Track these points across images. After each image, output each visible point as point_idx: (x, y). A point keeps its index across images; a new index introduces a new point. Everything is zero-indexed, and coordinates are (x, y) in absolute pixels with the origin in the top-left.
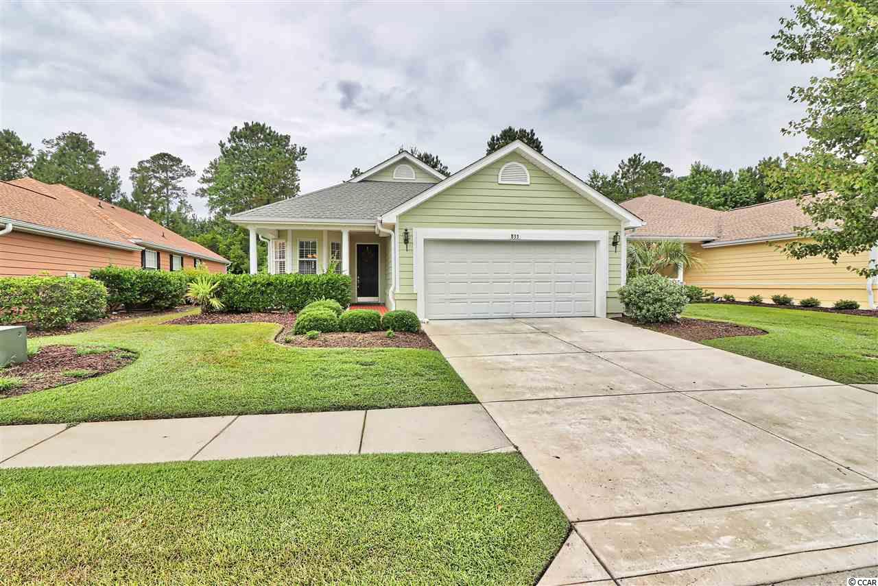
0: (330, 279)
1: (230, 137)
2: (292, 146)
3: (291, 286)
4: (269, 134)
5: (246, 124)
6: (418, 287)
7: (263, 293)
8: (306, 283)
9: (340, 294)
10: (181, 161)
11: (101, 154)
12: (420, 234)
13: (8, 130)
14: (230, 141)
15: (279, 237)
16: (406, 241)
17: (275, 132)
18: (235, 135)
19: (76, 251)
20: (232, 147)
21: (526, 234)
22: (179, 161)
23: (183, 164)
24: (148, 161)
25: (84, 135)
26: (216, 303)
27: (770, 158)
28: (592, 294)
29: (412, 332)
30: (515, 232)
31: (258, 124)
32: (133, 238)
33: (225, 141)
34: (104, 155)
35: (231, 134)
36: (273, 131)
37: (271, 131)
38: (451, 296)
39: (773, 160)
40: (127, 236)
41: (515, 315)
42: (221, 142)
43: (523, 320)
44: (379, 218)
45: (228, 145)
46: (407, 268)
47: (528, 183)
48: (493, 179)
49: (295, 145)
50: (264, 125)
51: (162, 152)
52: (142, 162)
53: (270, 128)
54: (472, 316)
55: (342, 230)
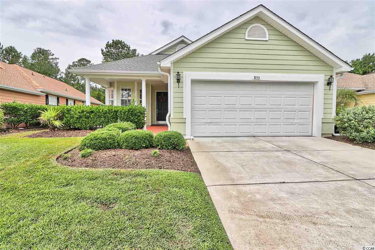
0: (130, 109)
1: (106, 47)
2: (137, 54)
3: (106, 113)
4: (124, 45)
5: (113, 40)
6: (187, 114)
7: (88, 118)
8: (115, 111)
9: (137, 118)
10: (90, 62)
11: (57, 59)
12: (188, 76)
13: (12, 46)
14: (106, 49)
15: (110, 86)
16: (178, 81)
17: (126, 44)
18: (108, 46)
19: (7, 95)
20: (106, 51)
21: (265, 76)
22: (89, 62)
23: (91, 63)
24: (76, 62)
25: (50, 51)
26: (57, 123)
27: (370, 54)
28: (310, 120)
29: (177, 150)
30: (257, 75)
31: (119, 41)
32: (39, 89)
33: (104, 49)
34: (59, 59)
35: (106, 45)
36: (126, 43)
37: (124, 44)
38: (209, 121)
39: (371, 55)
40: (36, 87)
41: (255, 134)
42: (102, 49)
43: (262, 138)
44: (158, 63)
45: (105, 50)
46: (179, 100)
47: (267, 39)
48: (242, 36)
49: (139, 53)
50: (121, 41)
51: (83, 58)
52: (74, 62)
53: (124, 42)
54: (225, 134)
55: (142, 78)
